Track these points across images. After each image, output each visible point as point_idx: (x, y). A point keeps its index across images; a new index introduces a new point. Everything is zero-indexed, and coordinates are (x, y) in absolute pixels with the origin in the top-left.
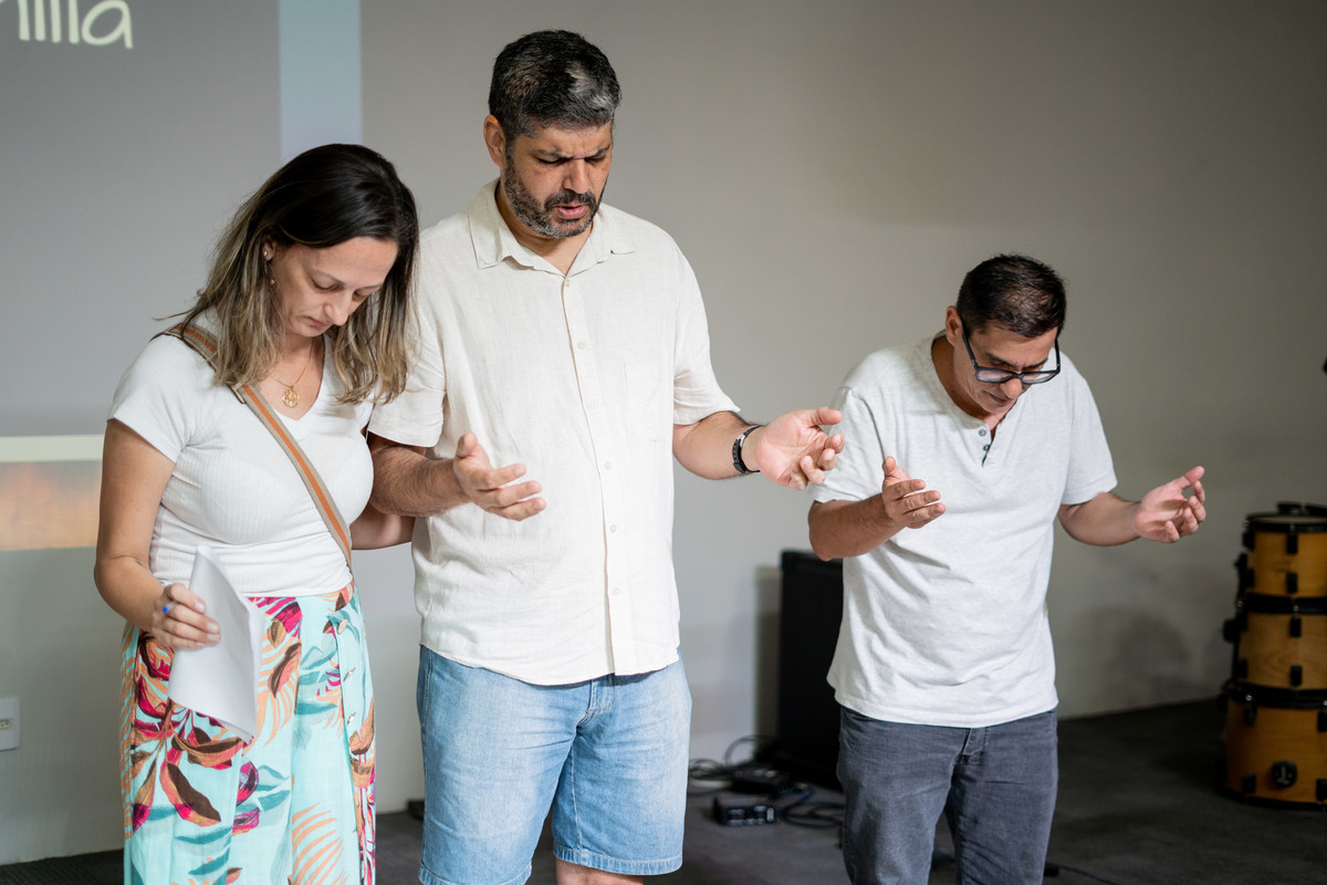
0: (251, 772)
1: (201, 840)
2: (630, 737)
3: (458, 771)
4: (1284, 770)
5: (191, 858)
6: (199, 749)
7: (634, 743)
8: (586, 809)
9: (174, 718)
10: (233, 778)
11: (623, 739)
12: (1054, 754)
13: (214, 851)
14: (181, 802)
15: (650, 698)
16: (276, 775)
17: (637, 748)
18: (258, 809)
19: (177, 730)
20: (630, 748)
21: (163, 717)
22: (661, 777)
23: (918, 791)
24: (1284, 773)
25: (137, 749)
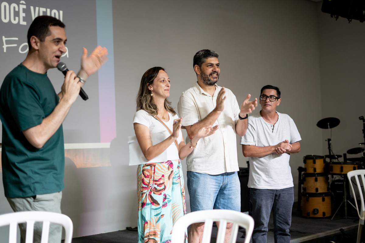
0: (165, 195)
1: (156, 209)
2: (230, 189)
3: (199, 196)
4: (316, 210)
5: (154, 213)
6: (155, 191)
7: (231, 190)
8: (221, 205)
9: (150, 185)
10: (162, 197)
11: (229, 189)
12: (293, 195)
13: (158, 211)
14: (152, 202)
15: (234, 181)
16: (170, 196)
17: (232, 191)
18: (167, 203)
19: (151, 188)
20: (231, 191)
21: (148, 185)
22: (236, 197)
23: (268, 202)
24: (316, 211)
25: (143, 192)
